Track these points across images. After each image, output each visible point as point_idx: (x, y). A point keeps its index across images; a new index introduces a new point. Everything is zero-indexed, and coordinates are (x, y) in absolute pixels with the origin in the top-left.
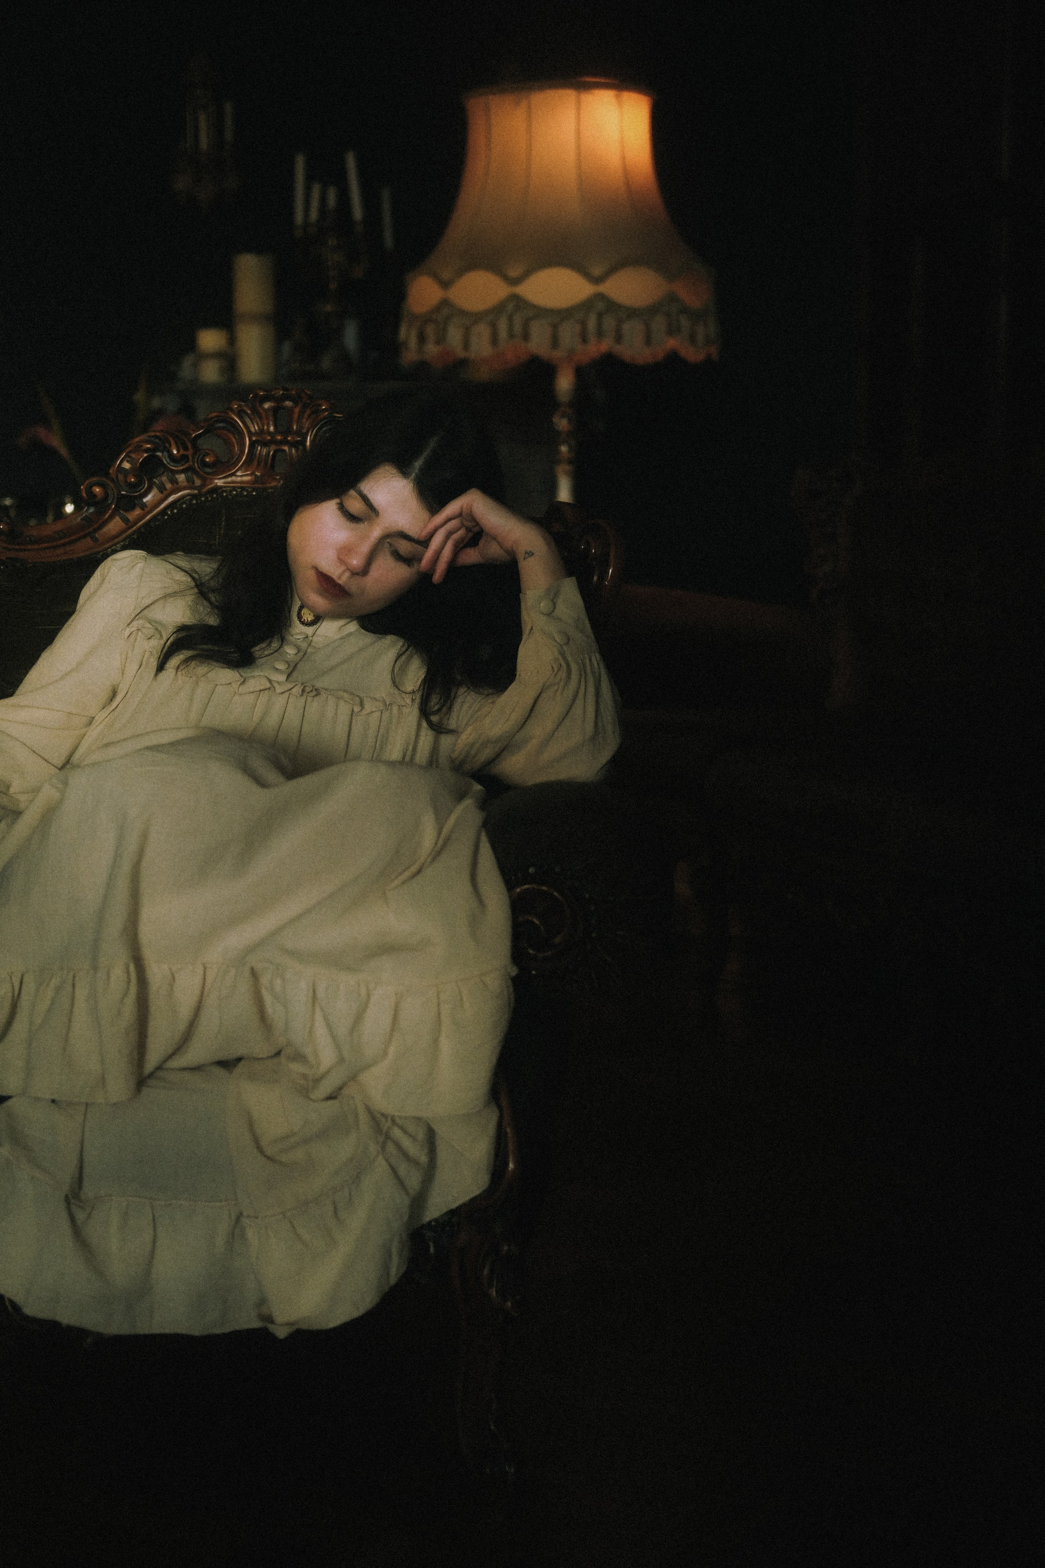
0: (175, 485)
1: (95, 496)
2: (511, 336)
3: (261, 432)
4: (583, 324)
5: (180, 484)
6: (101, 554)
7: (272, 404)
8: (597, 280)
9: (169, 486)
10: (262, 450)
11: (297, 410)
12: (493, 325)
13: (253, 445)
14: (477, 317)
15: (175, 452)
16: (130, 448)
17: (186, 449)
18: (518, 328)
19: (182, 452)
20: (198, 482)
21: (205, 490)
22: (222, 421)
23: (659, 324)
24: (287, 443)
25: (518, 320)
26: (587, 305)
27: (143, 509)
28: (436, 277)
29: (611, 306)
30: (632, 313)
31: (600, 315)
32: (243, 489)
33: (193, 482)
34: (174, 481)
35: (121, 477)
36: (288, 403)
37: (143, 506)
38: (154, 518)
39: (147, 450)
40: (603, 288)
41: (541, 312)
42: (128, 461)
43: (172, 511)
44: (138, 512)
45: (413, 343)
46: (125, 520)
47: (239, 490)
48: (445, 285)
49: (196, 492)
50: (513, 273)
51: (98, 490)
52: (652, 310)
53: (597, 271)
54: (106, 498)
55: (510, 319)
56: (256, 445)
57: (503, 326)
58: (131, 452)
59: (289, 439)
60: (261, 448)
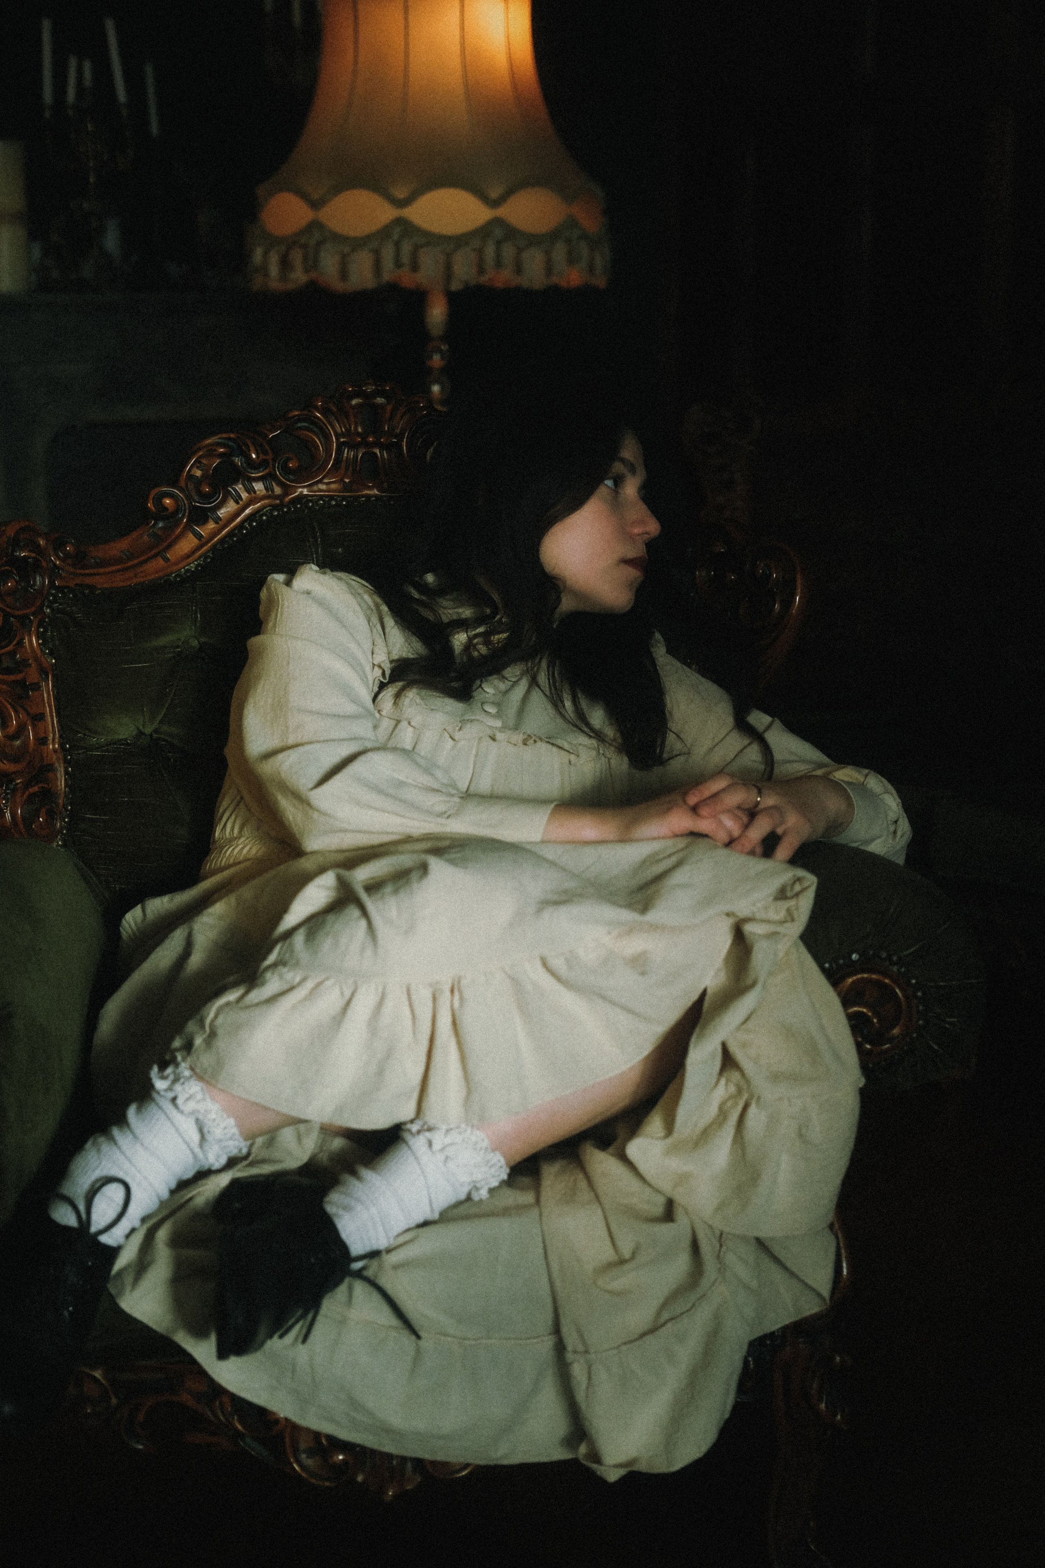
0: (253, 495)
1: (166, 509)
2: (398, 264)
3: (348, 433)
4: (480, 251)
5: (258, 493)
6: (174, 575)
7: (361, 401)
8: (494, 204)
9: (244, 495)
10: (349, 454)
11: (389, 408)
12: (377, 253)
13: (340, 446)
14: (358, 243)
15: (254, 456)
16: (201, 453)
17: (265, 453)
18: (405, 259)
19: (262, 457)
20: (278, 490)
21: (287, 499)
22: (304, 420)
23: (559, 252)
24: (376, 444)
25: (406, 248)
26: (484, 232)
27: (217, 523)
28: (304, 196)
29: (511, 233)
30: (533, 240)
31: (499, 243)
32: (332, 498)
33: (273, 491)
34: (250, 490)
35: (191, 486)
36: (380, 400)
37: (217, 520)
38: (231, 534)
39: (221, 455)
40: (501, 212)
41: (432, 239)
42: (198, 468)
43: (250, 525)
44: (211, 525)
45: (274, 270)
46: (199, 536)
47: (327, 499)
48: (315, 205)
49: (278, 502)
50: (400, 193)
51: (168, 501)
52: (554, 235)
53: (494, 194)
54: (177, 512)
55: (397, 244)
56: (343, 447)
57: (388, 254)
58: (200, 457)
59: (382, 440)
60: (348, 451)
